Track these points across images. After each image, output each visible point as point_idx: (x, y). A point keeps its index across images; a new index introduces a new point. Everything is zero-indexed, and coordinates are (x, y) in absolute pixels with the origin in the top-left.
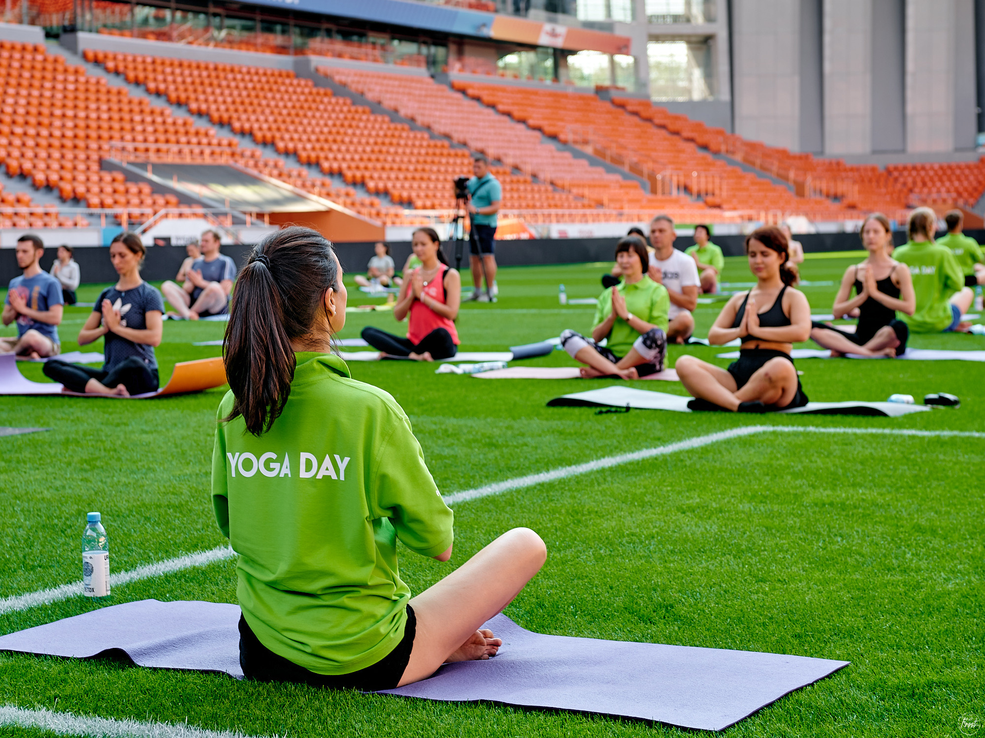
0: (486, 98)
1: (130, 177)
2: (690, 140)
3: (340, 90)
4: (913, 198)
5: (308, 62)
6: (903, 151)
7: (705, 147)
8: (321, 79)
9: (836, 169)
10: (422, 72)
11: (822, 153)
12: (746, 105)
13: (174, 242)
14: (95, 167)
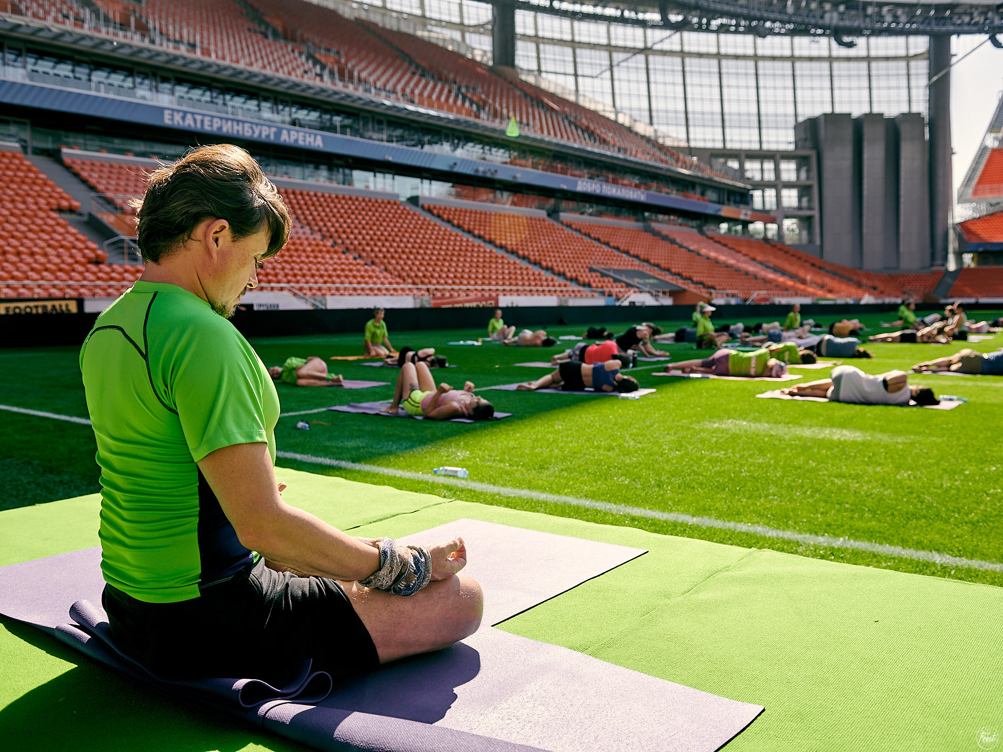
0: (723, 242)
1: (603, 275)
2: (806, 261)
3: (665, 238)
4: (907, 288)
5: (650, 226)
6: (897, 268)
7: (813, 265)
8: (656, 233)
9: (868, 275)
10: (695, 231)
11: (861, 268)
12: (828, 247)
13: (637, 304)
14: (587, 270)
